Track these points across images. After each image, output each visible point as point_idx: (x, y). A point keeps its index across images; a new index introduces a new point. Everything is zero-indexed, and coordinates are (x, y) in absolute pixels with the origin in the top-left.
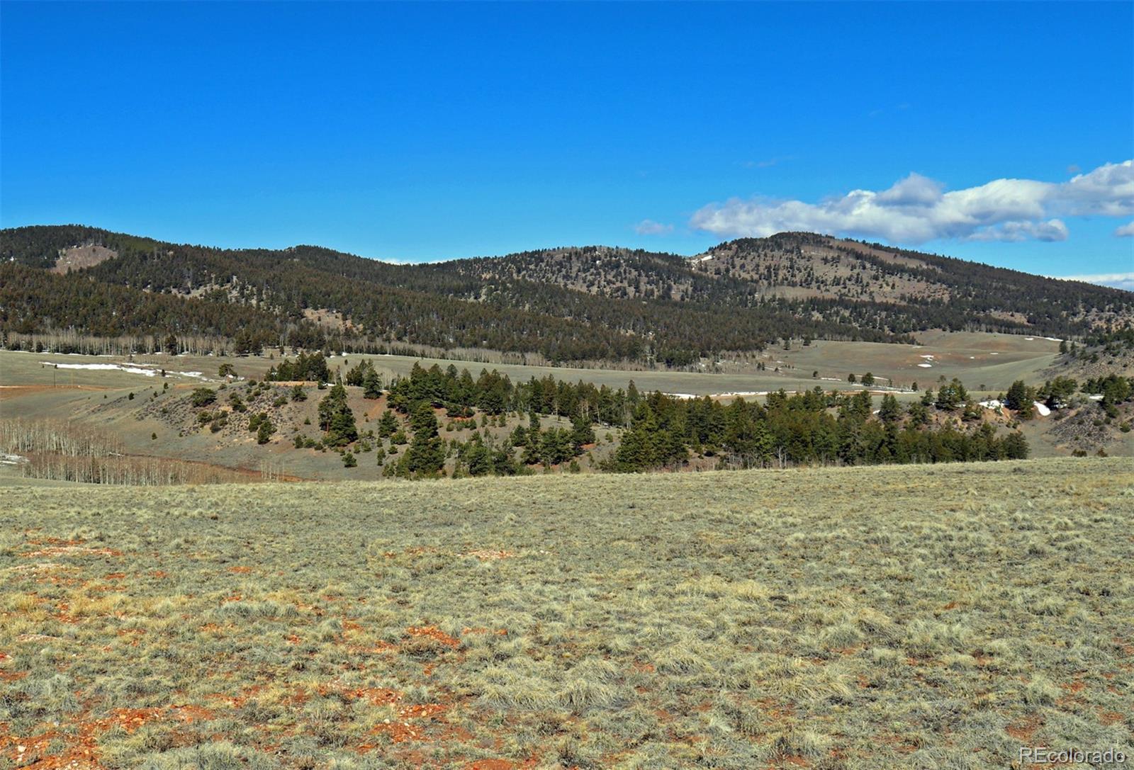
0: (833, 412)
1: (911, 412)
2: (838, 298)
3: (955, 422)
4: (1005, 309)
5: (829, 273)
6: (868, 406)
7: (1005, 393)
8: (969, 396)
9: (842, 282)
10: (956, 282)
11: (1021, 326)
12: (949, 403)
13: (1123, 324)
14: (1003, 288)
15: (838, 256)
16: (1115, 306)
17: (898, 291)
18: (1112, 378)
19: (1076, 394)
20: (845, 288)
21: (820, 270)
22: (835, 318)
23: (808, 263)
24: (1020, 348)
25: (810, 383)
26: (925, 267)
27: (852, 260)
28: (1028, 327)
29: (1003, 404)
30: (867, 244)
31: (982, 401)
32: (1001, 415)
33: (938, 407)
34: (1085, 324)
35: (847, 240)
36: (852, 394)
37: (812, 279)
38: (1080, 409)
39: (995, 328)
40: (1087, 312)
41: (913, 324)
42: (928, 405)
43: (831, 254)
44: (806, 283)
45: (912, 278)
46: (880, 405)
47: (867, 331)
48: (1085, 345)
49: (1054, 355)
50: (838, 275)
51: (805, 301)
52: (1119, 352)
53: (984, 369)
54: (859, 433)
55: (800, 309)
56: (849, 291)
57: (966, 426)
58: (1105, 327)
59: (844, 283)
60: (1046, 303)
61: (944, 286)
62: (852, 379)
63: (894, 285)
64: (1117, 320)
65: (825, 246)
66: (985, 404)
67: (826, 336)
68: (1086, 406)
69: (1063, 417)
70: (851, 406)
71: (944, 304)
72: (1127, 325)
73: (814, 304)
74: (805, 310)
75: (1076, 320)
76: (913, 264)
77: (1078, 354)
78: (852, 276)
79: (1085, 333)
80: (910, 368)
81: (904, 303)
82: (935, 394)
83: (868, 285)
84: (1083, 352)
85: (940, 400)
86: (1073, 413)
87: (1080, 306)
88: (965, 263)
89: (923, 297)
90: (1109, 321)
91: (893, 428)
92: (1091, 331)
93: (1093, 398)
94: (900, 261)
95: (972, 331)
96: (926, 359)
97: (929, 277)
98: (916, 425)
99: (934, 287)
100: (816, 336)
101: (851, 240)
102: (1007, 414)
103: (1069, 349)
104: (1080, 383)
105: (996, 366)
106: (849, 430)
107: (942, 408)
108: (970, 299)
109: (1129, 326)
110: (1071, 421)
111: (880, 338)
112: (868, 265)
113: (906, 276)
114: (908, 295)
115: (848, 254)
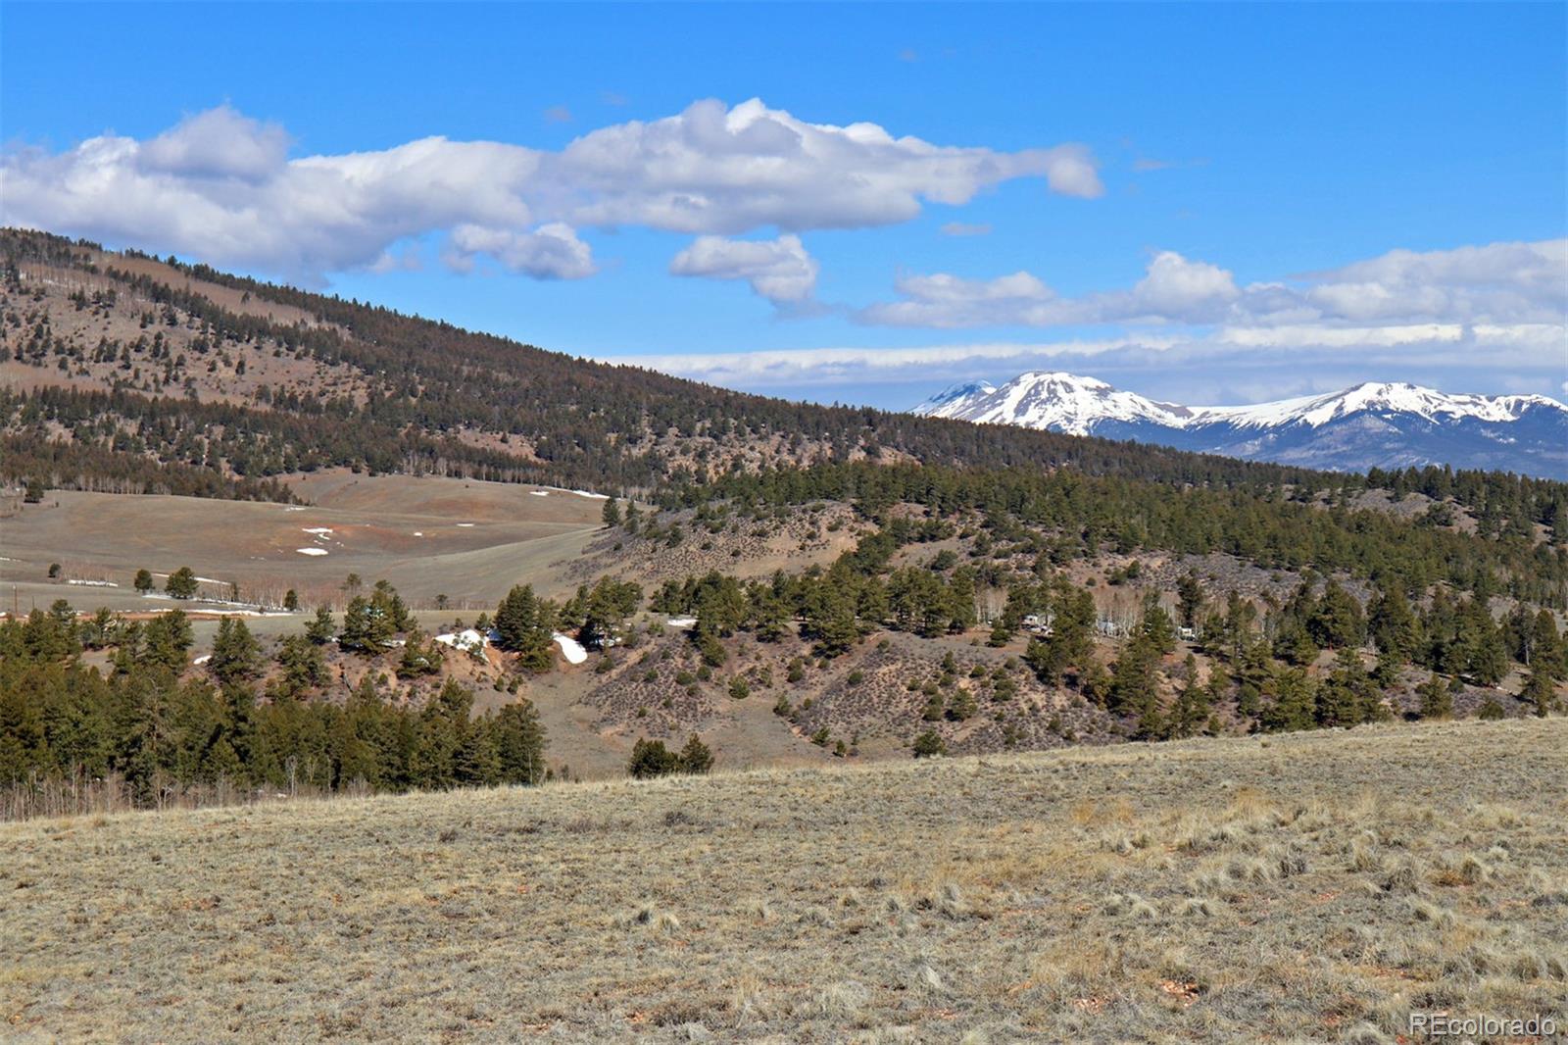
0: (98, 661)
1: (283, 660)
2: (109, 390)
3: (383, 681)
4: (487, 426)
5: (89, 331)
6: (181, 647)
7: (492, 614)
8: (413, 621)
9: (119, 353)
10: (383, 362)
11: (525, 464)
12: (370, 636)
13: (729, 464)
14: (485, 379)
15: (111, 292)
16: (714, 422)
17: (250, 380)
18: (713, 581)
19: (639, 615)
20: (127, 367)
21: (65, 324)
22: (102, 439)
23: (38, 305)
24: (521, 514)
25: (43, 592)
26: (313, 325)
27: (144, 302)
28: (536, 466)
29: (487, 639)
30: (178, 267)
31: (442, 633)
32: (483, 663)
33: (345, 647)
34: (654, 462)
35: (132, 254)
36: (144, 618)
37: (46, 345)
38: (648, 648)
39: (466, 468)
40: (659, 435)
41: (287, 456)
42: (322, 642)
43: (93, 287)
44: (33, 353)
45: (283, 349)
46: (211, 644)
47: (179, 470)
48: (656, 508)
49: (592, 530)
50: (111, 335)
51: (29, 394)
52: (723, 524)
53: (446, 559)
54: (162, 712)
55: (16, 416)
56: (137, 376)
57: (407, 689)
58: (693, 469)
59: (125, 357)
60: (575, 414)
61: (356, 370)
62: (143, 582)
63: (241, 365)
64: (717, 455)
65: (77, 267)
66: (448, 639)
67: (81, 480)
68: (661, 641)
69: (612, 667)
70: (142, 647)
71: (356, 411)
72: (736, 466)
73: (51, 402)
74: (29, 417)
75: (637, 452)
76: (285, 317)
77: (641, 526)
78: (142, 339)
79: (654, 482)
80: (280, 558)
81: (264, 407)
82: (339, 615)
83: (181, 362)
84: (652, 523)
85: (349, 629)
86: (634, 657)
87: (644, 422)
88: (403, 319)
89: (309, 396)
90: (701, 455)
91: (243, 696)
92: (665, 478)
93: (674, 623)
94: (257, 309)
95: (418, 474)
96: (316, 536)
97: (321, 348)
98: (294, 688)
99: (333, 371)
100: (55, 481)
101: (141, 255)
102: (496, 662)
103: (623, 516)
104: (648, 592)
105: (467, 554)
106: (140, 704)
107: (353, 648)
108: (414, 400)
109: (742, 467)
110: (631, 676)
111: (209, 487)
112: (182, 316)
113: (270, 345)
114: (273, 389)
115: (133, 287)
